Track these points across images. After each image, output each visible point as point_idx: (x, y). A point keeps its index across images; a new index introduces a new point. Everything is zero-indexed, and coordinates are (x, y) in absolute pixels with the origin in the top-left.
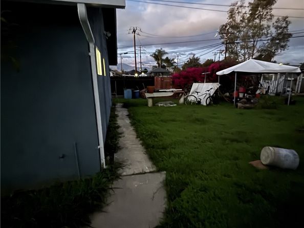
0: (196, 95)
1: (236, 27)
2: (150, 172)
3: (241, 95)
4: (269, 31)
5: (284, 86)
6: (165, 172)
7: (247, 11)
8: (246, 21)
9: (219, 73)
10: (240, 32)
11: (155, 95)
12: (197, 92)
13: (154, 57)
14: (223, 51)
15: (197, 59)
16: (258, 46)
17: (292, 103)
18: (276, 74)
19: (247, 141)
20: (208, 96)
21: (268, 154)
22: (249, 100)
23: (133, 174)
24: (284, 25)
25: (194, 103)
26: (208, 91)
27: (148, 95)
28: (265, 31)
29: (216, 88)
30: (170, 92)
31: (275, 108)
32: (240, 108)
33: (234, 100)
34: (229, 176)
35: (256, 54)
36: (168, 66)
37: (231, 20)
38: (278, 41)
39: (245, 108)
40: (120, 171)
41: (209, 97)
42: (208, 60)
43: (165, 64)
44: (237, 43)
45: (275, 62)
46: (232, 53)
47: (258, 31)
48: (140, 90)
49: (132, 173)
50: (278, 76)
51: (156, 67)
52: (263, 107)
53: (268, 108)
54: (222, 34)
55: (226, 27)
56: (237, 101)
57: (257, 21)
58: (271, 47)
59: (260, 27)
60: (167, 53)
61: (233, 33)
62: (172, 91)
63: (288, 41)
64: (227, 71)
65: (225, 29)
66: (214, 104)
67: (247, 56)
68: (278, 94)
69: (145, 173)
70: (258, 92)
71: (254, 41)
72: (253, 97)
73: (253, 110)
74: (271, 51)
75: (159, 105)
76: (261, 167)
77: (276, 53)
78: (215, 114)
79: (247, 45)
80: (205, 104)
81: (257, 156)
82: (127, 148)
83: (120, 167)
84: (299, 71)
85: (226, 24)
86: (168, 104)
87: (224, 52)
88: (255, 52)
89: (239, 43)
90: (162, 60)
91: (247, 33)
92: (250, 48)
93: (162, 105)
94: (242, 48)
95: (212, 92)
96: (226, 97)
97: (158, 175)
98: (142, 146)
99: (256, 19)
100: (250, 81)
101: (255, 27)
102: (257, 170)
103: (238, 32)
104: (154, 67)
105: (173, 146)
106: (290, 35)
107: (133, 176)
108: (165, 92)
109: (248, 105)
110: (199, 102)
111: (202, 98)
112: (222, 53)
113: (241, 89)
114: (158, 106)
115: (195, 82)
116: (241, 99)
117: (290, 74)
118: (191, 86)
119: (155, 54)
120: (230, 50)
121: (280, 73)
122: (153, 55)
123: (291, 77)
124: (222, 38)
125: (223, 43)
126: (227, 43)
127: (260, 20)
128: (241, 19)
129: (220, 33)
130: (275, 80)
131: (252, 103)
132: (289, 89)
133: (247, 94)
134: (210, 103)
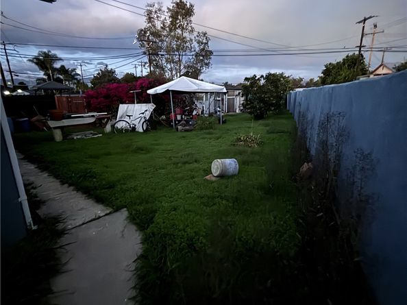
0: (127, 119)
1: (156, 34)
2: (106, 215)
3: (179, 117)
4: (192, 45)
5: (215, 106)
6: (125, 209)
7: (166, 17)
8: (168, 29)
9: (151, 92)
10: (162, 41)
11: (66, 122)
12: (129, 116)
13: (37, 64)
14: (146, 63)
15: (112, 72)
16: (184, 61)
17: (224, 122)
18: (207, 93)
19: (196, 161)
20: (143, 120)
21: (217, 166)
22: (187, 122)
23: (83, 224)
24: (204, 41)
25: (127, 130)
26: (143, 113)
27: (52, 124)
28: (188, 44)
29: (152, 110)
30: (89, 117)
31: (211, 128)
32: (181, 131)
33: (173, 124)
34: (191, 193)
35: (183, 71)
36: (66, 80)
37: (150, 24)
38: (201, 58)
39: (186, 131)
40: (60, 226)
41: (145, 121)
42: (128, 74)
43: (61, 77)
44: (162, 55)
45: (202, 80)
46: (157, 66)
47: (182, 45)
48: (30, 117)
49: (81, 223)
50: (209, 96)
51: (44, 80)
52: (202, 129)
53: (207, 129)
54: (142, 41)
55: (145, 32)
56: (176, 124)
57: (179, 31)
58: (197, 64)
59: (183, 40)
60: (60, 59)
61: (155, 42)
62: (93, 116)
63: (210, 58)
64: (160, 89)
65: (144, 35)
66: (152, 129)
67: (174, 73)
68: (211, 115)
69: (100, 217)
70: (194, 113)
71: (179, 55)
72: (191, 118)
73: (194, 132)
74: (197, 69)
75: (75, 138)
76: (214, 179)
77: (202, 71)
78: (156, 140)
79: (173, 60)
80: (141, 130)
81: (209, 171)
82: (53, 199)
83: (59, 222)
84: (225, 91)
85: (145, 29)
86: (89, 135)
87: (147, 65)
88: (182, 67)
89: (163, 55)
90: (54, 70)
91: (171, 44)
92: (176, 62)
93: (78, 137)
94: (168, 61)
95: (148, 115)
96: (163, 120)
97: (118, 214)
98: (77, 191)
99: (177, 28)
100: (184, 101)
101: (178, 38)
102: (212, 182)
103: (160, 41)
104: (38, 79)
105: (122, 182)
106: (211, 53)
107: (84, 226)
108: (83, 117)
109: (187, 127)
110: (134, 129)
111: (136, 122)
112: (144, 66)
113: (178, 110)
114: (73, 138)
115: (122, 104)
116: (179, 121)
117: (218, 94)
118: (118, 108)
119: (36, 58)
120: (154, 62)
121: (211, 92)
122: (35, 61)
123: (219, 97)
124: (142, 46)
125: (145, 53)
126: (149, 54)
127: (182, 31)
128: (162, 25)
129: (140, 39)
130: (206, 100)
131: (191, 125)
132: (219, 109)
133: (185, 115)
134: (147, 128)
